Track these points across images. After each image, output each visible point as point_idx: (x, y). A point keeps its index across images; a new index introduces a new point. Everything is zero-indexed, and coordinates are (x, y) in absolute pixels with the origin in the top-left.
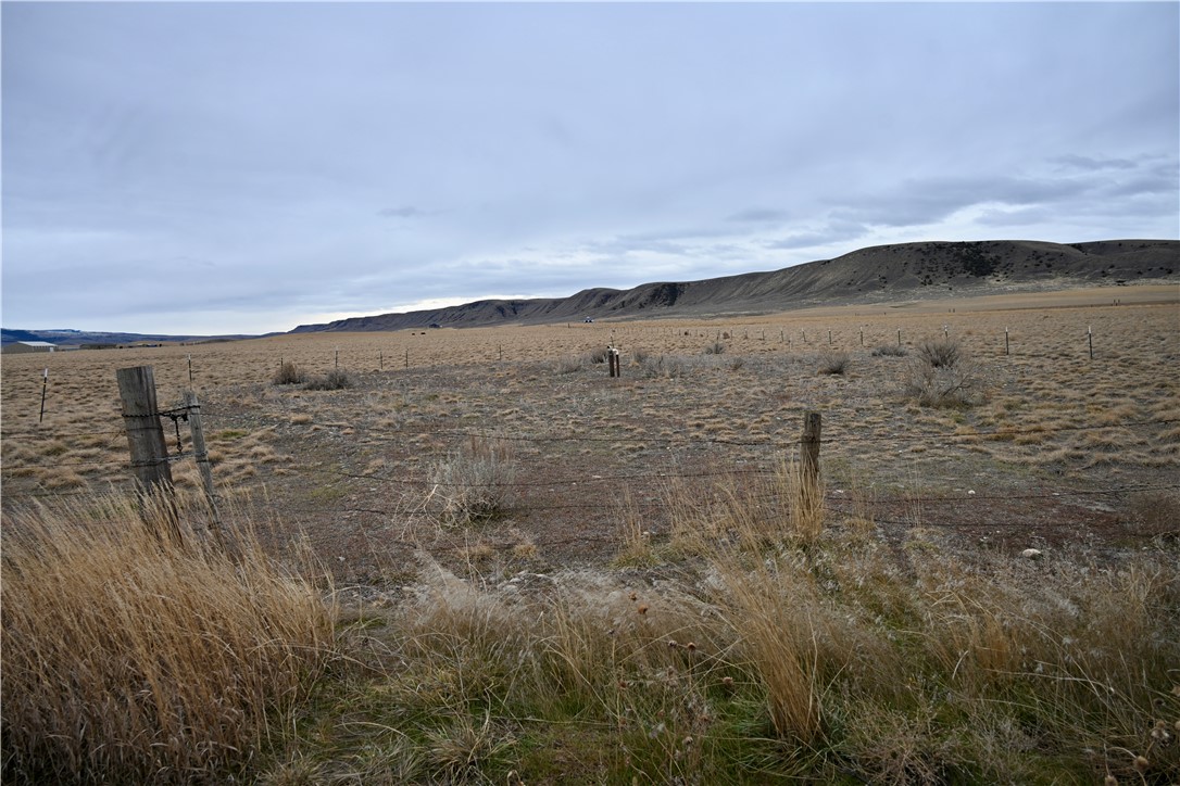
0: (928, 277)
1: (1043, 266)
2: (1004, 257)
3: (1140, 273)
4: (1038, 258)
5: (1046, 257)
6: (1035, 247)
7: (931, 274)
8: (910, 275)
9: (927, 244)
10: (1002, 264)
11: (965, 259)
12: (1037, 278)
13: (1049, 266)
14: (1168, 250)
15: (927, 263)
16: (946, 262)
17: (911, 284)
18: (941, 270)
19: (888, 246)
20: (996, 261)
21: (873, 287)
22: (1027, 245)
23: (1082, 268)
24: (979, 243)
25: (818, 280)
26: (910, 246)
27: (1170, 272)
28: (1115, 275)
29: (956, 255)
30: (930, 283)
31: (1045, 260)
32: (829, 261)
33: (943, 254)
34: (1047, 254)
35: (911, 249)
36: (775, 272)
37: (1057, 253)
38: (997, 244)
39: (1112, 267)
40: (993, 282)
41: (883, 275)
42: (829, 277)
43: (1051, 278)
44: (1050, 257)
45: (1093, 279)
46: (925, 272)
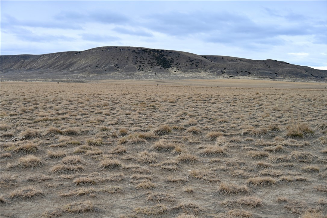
0: (140, 66)
1: (194, 66)
2: (175, 59)
3: (237, 73)
4: (191, 61)
5: (195, 61)
6: (189, 56)
7: (142, 65)
8: (131, 64)
9: (138, 48)
10: (175, 63)
11: (157, 59)
12: (192, 72)
13: (197, 66)
14: (247, 63)
15: (139, 59)
16: (149, 59)
17: (132, 69)
18: (146, 63)
19: (117, 47)
20: (172, 61)
21: (112, 69)
22: (185, 54)
23: (211, 68)
24: (162, 51)
25: (75, 63)
26: (129, 49)
27: (250, 74)
28: (228, 73)
29: (153, 56)
30: (142, 70)
31: (194, 62)
32: (79, 52)
33: (146, 54)
34: (195, 59)
35: (129, 50)
36: (41, 56)
37: (199, 60)
38: (171, 52)
39: (225, 69)
40: (173, 72)
41: (116, 63)
42: (82, 62)
43: (198, 72)
44: (196, 61)
45: (218, 74)
46: (138, 64)
